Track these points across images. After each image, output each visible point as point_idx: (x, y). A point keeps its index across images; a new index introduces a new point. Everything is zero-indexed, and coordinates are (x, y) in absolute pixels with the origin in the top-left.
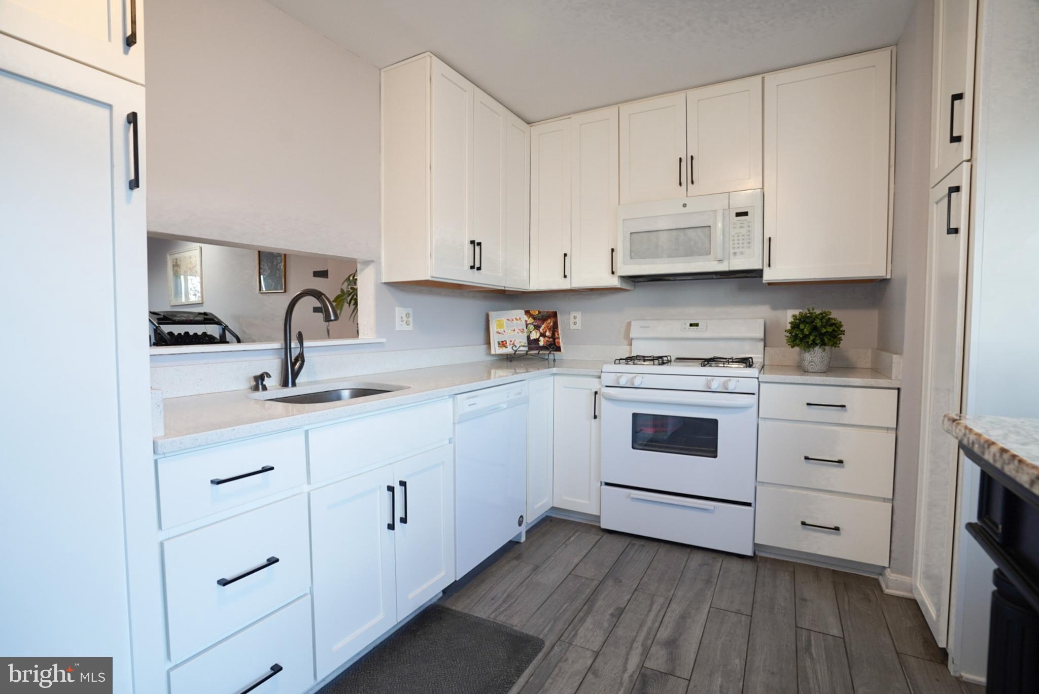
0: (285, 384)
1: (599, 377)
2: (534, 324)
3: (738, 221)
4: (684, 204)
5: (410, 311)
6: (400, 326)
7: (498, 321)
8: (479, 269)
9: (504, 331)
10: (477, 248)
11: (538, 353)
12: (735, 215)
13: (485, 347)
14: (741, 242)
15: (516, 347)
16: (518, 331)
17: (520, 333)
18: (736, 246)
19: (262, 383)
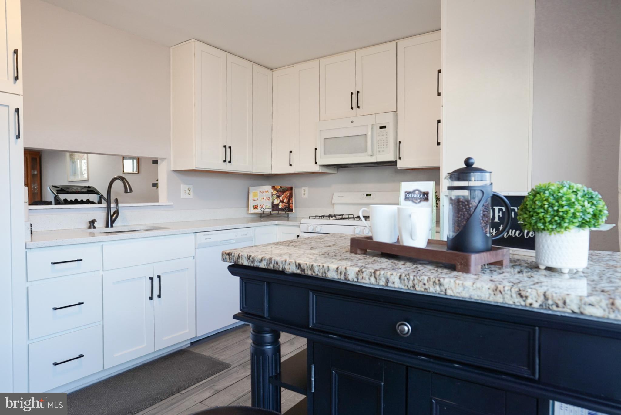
0: (107, 226)
1: (299, 227)
2: (277, 194)
3: (381, 131)
4: (352, 121)
5: (191, 187)
6: (183, 195)
7: (254, 192)
8: (230, 162)
9: (257, 199)
10: (228, 150)
11: (278, 213)
12: (379, 128)
13: (246, 209)
14: (382, 144)
15: (263, 209)
16: (266, 199)
17: (267, 200)
18: (380, 147)
19: (93, 225)
